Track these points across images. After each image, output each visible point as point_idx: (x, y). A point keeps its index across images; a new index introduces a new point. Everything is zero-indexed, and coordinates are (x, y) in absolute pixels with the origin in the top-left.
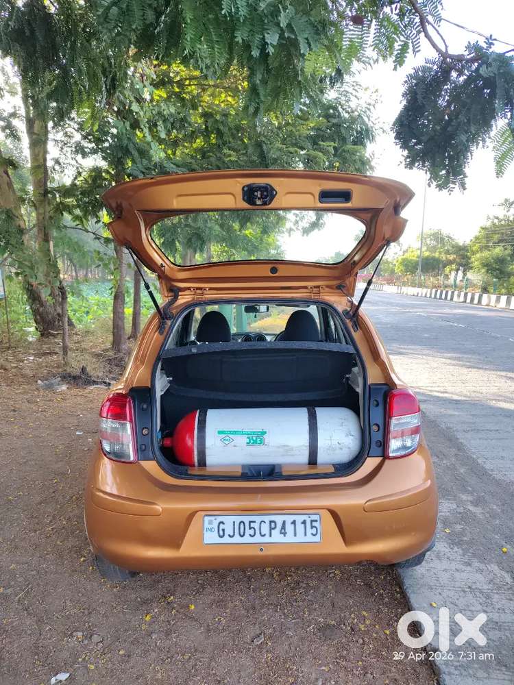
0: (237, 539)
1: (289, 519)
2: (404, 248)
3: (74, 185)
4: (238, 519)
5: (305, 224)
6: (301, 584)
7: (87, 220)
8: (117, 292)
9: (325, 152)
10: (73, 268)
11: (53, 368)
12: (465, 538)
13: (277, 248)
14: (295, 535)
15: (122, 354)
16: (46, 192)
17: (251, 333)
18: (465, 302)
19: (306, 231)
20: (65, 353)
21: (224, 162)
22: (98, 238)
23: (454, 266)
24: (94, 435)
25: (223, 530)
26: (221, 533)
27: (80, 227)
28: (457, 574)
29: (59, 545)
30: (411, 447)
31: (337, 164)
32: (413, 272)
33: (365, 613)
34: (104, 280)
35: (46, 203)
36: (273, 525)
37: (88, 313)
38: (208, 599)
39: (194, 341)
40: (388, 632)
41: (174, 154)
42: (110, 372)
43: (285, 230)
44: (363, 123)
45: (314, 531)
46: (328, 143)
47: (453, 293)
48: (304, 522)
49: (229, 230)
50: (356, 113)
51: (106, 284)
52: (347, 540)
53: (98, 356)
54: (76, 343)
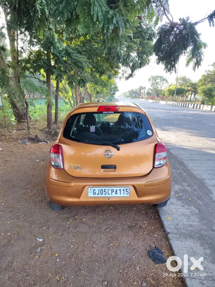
0: (100, 195)
1: (118, 189)
2: (169, 84)
3: (29, 58)
4: (100, 189)
5: (126, 75)
6: (122, 212)
7: (36, 73)
8: (48, 104)
9: (135, 43)
10: (28, 93)
11: (24, 135)
12: (183, 198)
13: (115, 84)
14: (120, 194)
15: (51, 130)
16: (18, 61)
17: (104, 122)
18: (193, 108)
19: (127, 78)
20: (29, 129)
21: (92, 48)
22: (40, 81)
23: (190, 92)
24: (44, 161)
25: (95, 192)
26: (94, 193)
27: (33, 76)
28: (179, 210)
29: (34, 200)
30: (163, 164)
31: (141, 49)
32: (173, 95)
33: (145, 222)
34: (41, 98)
35: (19, 66)
36: (113, 191)
37: (35, 112)
38: (89, 217)
39: (81, 125)
40: (153, 228)
41: (71, 44)
42: (47, 137)
43: (118, 76)
44: (152, 30)
45: (127, 193)
46: (137, 40)
47: (189, 104)
48: (124, 190)
49: (95, 77)
50: (149, 26)
51: (42, 100)
52: (139, 196)
53: (41, 130)
54: (32, 125)
